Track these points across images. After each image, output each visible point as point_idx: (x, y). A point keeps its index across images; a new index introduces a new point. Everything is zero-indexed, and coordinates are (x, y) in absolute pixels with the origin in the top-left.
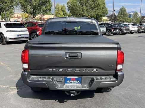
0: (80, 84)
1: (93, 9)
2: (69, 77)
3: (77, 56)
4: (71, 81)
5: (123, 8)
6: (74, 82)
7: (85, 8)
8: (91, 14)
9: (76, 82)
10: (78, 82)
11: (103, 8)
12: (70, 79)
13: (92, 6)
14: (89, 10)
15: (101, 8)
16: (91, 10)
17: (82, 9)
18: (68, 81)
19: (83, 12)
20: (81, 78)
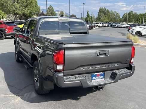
0: (104, 79)
1: (26, 7)
2: (95, 74)
3: (105, 54)
4: (97, 77)
5: (50, 6)
6: (99, 77)
7: (17, 5)
8: (25, 12)
9: (100, 77)
10: (102, 77)
11: (36, 7)
12: (96, 76)
13: (25, 4)
14: (21, 8)
15: (34, 6)
16: (24, 7)
17: (14, 6)
18: (95, 78)
19: (15, 10)
20: (104, 73)
